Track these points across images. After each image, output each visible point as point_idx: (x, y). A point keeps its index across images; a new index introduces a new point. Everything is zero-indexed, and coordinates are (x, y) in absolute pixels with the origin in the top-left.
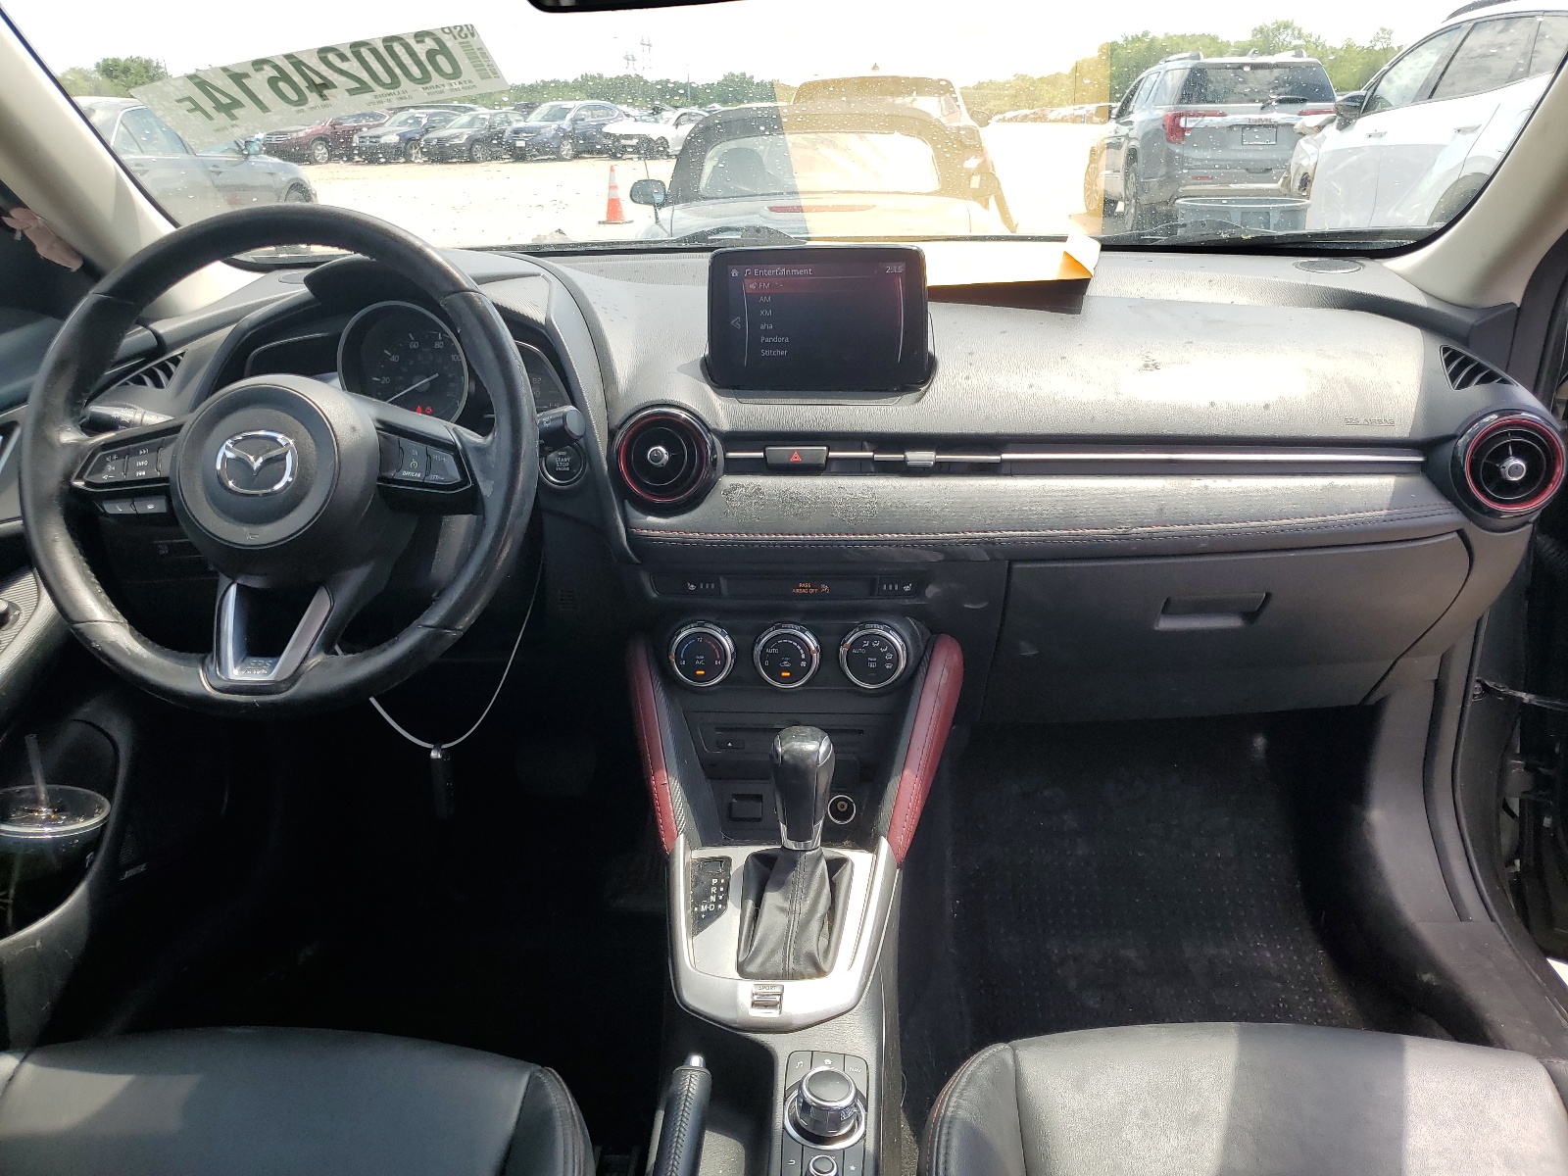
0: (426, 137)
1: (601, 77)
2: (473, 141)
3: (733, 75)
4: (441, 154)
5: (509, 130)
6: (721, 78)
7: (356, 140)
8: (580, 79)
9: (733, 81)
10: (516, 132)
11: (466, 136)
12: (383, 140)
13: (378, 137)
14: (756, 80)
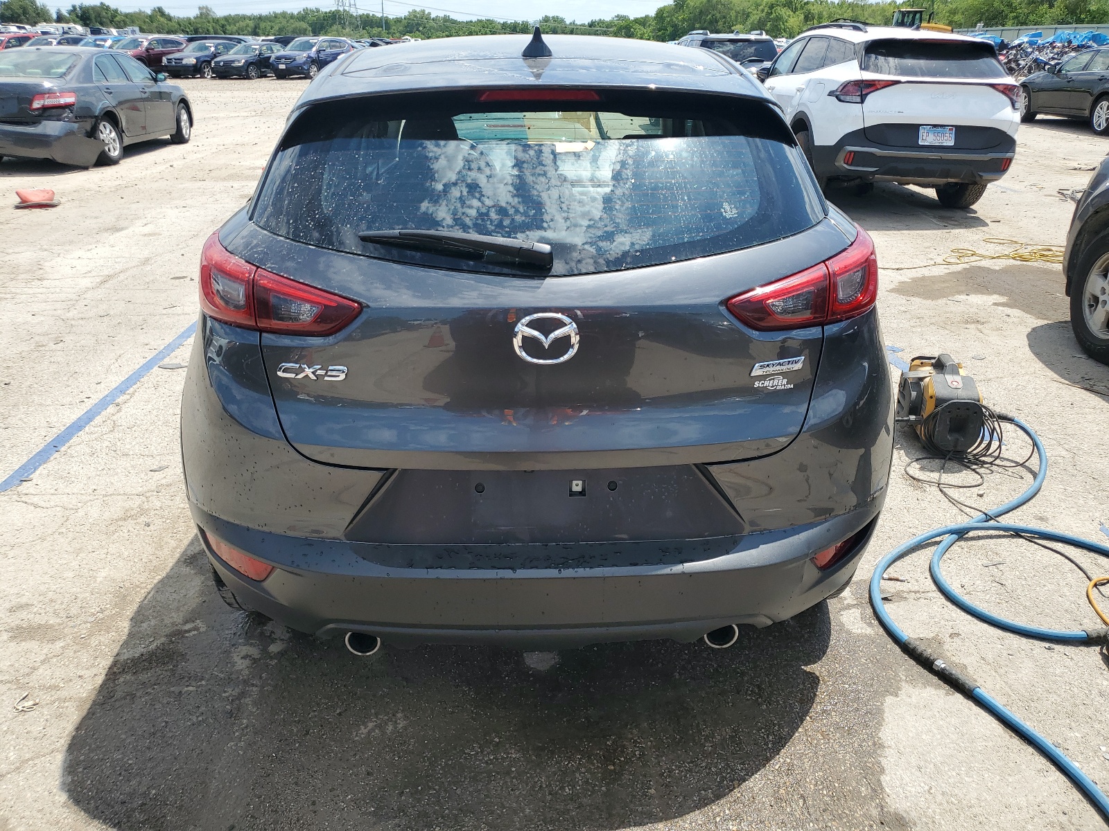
0: (216, 60)
1: (318, 11)
2: (249, 64)
3: (416, 11)
4: (225, 73)
5: (273, 56)
6: (407, 14)
7: (164, 60)
8: (302, 12)
9: (415, 16)
10: (279, 58)
11: (243, 61)
12: (184, 62)
13: (182, 59)
14: (433, 16)
